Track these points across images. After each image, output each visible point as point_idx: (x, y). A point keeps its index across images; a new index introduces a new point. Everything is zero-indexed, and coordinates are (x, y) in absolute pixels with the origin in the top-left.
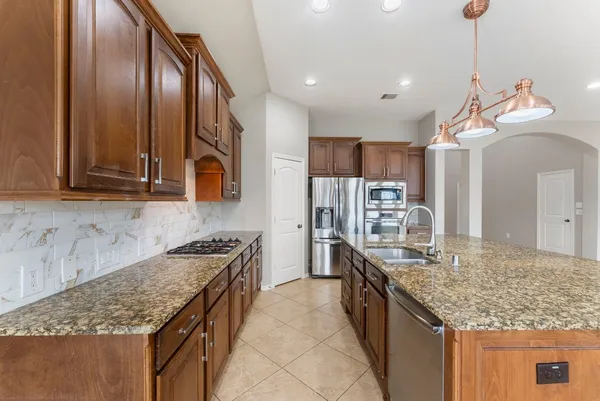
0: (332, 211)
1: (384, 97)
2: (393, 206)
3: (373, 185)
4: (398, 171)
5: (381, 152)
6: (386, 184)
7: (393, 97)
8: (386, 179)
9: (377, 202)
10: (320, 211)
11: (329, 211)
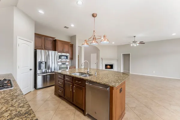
0: (46, 63)
1: (65, 27)
2: (65, 61)
3: (60, 54)
4: (67, 50)
5: (62, 44)
6: (63, 54)
7: (67, 28)
8: (64, 52)
9: (61, 59)
10: (41, 63)
11: (44, 63)
